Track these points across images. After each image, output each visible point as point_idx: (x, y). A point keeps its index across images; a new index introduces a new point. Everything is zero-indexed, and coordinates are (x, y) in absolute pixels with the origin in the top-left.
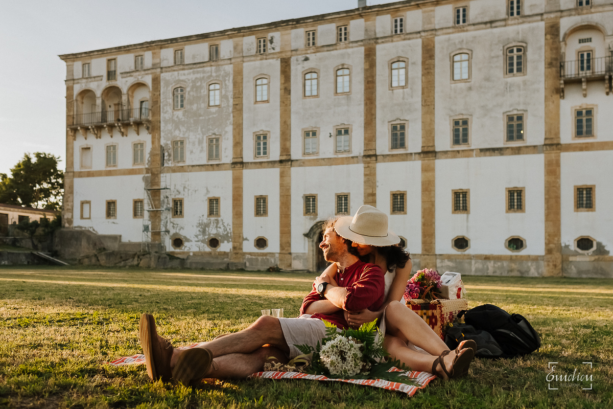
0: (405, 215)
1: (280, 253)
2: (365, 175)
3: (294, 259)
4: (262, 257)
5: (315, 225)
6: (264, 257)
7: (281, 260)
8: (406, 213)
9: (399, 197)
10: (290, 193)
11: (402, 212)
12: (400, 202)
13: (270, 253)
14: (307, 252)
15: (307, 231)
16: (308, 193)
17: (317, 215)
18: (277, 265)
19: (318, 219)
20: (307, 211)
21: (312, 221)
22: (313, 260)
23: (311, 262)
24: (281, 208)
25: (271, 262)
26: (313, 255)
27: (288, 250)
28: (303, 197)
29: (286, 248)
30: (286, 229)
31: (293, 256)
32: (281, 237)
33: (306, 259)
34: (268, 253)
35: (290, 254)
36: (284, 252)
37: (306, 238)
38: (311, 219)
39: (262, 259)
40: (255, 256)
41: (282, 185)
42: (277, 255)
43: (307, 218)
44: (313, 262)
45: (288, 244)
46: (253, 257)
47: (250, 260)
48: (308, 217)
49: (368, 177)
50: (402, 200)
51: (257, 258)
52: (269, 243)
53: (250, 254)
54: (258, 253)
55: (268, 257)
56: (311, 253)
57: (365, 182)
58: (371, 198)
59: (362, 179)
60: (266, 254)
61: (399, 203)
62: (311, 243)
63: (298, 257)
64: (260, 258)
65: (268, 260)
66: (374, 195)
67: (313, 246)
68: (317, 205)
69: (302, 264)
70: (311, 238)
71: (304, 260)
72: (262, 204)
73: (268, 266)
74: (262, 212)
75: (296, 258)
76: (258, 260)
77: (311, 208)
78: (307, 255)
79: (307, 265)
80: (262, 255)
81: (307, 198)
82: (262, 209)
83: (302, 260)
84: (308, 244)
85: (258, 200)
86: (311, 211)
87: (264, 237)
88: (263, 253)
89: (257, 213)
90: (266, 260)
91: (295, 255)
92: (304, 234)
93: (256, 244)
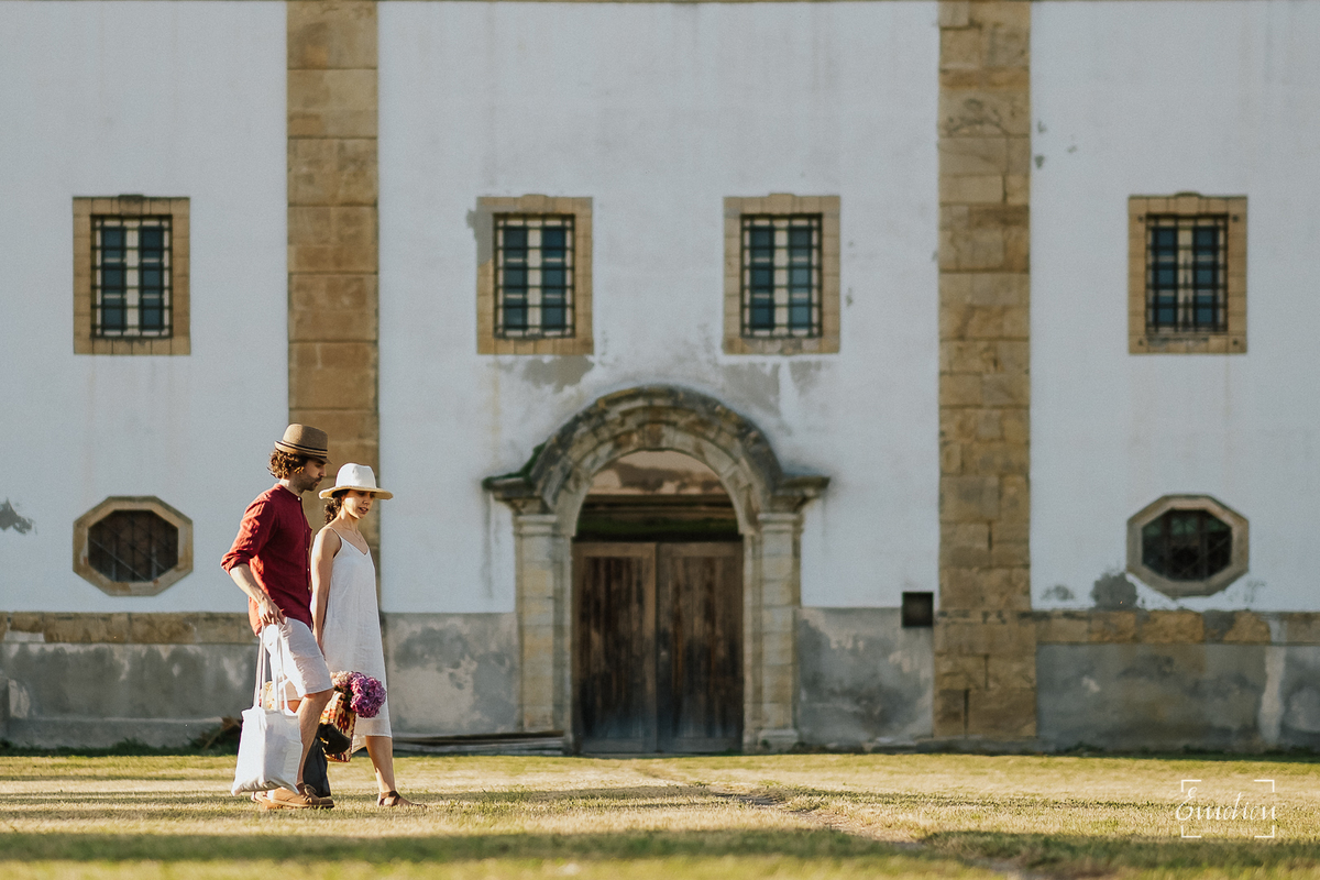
0: (1235, 360)
2: (952, 80)
3: (407, 657)
4: (141, 649)
5: (587, 416)
6: (164, 651)
8: (1240, 346)
9: (1185, 238)
10: (372, 183)
11: (1215, 341)
12: (1196, 267)
13: (212, 618)
14: (505, 604)
15: (513, 458)
16: (515, 187)
17: (588, 346)
19: (600, 379)
20: (507, 321)
21: (548, 389)
22: (558, 665)
23: (549, 672)
24: (298, 289)
25: (222, 684)
26: (558, 629)
28: (473, 219)
30: (347, 444)
31: (397, 635)
33: (500, 658)
34: (194, 618)
37: (503, 513)
38: (536, 374)
39: (140, 664)
40: (86, 639)
41: (303, 131)
43: (509, 368)
44: (559, 687)
46: (70, 648)
47: (38, 672)
48: (517, 359)
49: (971, 93)
50: (1205, 258)
51: (99, 657)
52: (203, 543)
53: (42, 625)
54: (107, 618)
55: (191, 649)
56: (542, 614)
57: (950, 129)
58: (992, 237)
59: (924, 106)
60: (179, 628)
61: (1184, 276)
62: (540, 547)
63: (435, 643)
64: (124, 656)
65: (192, 666)
66: (1013, 216)
67: (557, 563)
68: (588, 276)
69: (468, 689)
70: (545, 510)
71: (482, 660)
72: (132, 259)
73: (194, 713)
74: (133, 318)
75: (418, 649)
76: (113, 670)
77: (535, 297)
78: (509, 626)
79: (514, 701)
80: (140, 628)
81: (501, 223)
82: (132, 298)
83: (468, 667)
84: (519, 551)
85: (104, 230)
86: (535, 317)
87: (161, 503)
88: (150, 620)
89: (94, 327)
90: (176, 670)
91: (417, 628)
92: (489, 485)
93: (85, 552)
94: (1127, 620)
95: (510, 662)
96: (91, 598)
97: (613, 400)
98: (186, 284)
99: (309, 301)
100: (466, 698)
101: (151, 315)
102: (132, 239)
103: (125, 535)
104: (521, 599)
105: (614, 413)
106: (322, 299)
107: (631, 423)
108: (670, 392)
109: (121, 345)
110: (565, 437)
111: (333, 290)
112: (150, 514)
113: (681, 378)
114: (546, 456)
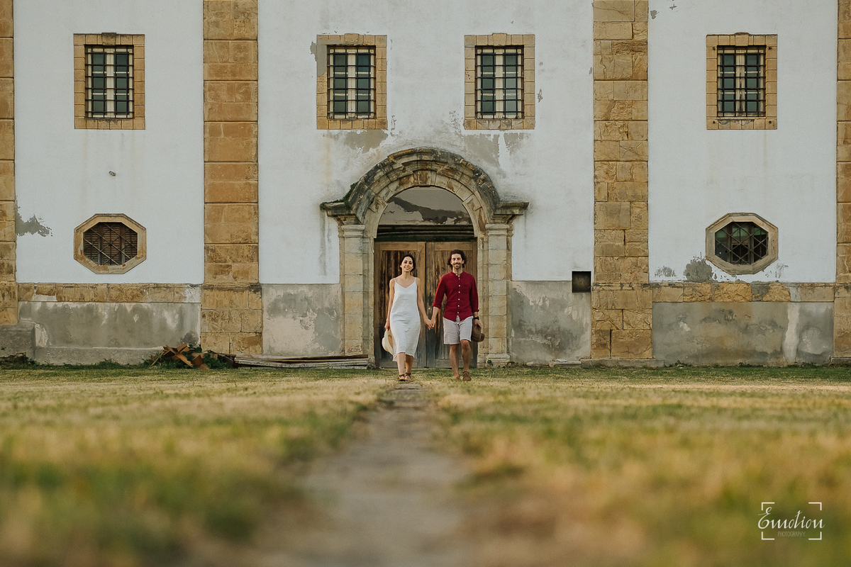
0: (770, 133)
1: (206, 287)
3: (275, 310)
4: (115, 306)
5: (383, 166)
6: (129, 307)
7: (212, 316)
8: (773, 125)
9: (740, 60)
10: (255, 27)
11: (758, 121)
12: (747, 77)
13: (157, 286)
14: (333, 278)
15: (339, 193)
16: (339, 28)
17: (383, 124)
18: (190, 338)
19: (390, 145)
20: (335, 109)
21: (360, 150)
22: (365, 315)
23: (360, 319)
24: (210, 90)
25: (163, 327)
26: (365, 293)
27: (245, 273)
28: (313, 48)
29: (235, 267)
30: (239, 183)
31: (269, 297)
32: (211, 218)
33: (330, 311)
34: (146, 287)
35: (257, 288)
36: (226, 280)
37: (333, 224)
38: (352, 141)
39: (115, 314)
40: (82, 300)
42: (194, 296)
43: (336, 137)
44: (366, 328)
45: (245, 249)
46: (72, 305)
47: (51, 319)
48: (340, 132)
50: (752, 72)
51: (90, 310)
52: (152, 242)
53: (55, 291)
54: (94, 287)
55: (144, 305)
56: (356, 284)
58: (625, 59)
60: (138, 293)
61: (740, 83)
62: (354, 244)
63: (292, 301)
64: (104, 310)
65: (145, 315)
66: (638, 47)
67: (364, 254)
68: (384, 82)
69: (312, 330)
70: (357, 222)
71: (320, 312)
72: (110, 72)
73: (146, 344)
74: (110, 107)
75: (281, 305)
76: (97, 318)
77: (352, 95)
78: (336, 291)
79: (339, 337)
80: (114, 293)
81: (332, 51)
82: (110, 95)
83: (312, 316)
84: (342, 247)
85: (93, 54)
86: (352, 107)
87: (127, 218)
88: (120, 288)
89: (87, 112)
90: (136, 318)
91: (281, 293)
92: (323, 207)
93: (81, 247)
94: (706, 288)
95: (336, 313)
96: (84, 275)
97: (398, 156)
98: (143, 87)
99: (216, 97)
100: (310, 335)
101: (122, 106)
102: (110, 60)
103: (106, 237)
104: (343, 275)
105: (399, 164)
106: (224, 96)
107: (409, 170)
108: (432, 152)
109: (103, 123)
110: (369, 178)
111: (231, 90)
112: (120, 224)
113: (440, 144)
114: (357, 190)
